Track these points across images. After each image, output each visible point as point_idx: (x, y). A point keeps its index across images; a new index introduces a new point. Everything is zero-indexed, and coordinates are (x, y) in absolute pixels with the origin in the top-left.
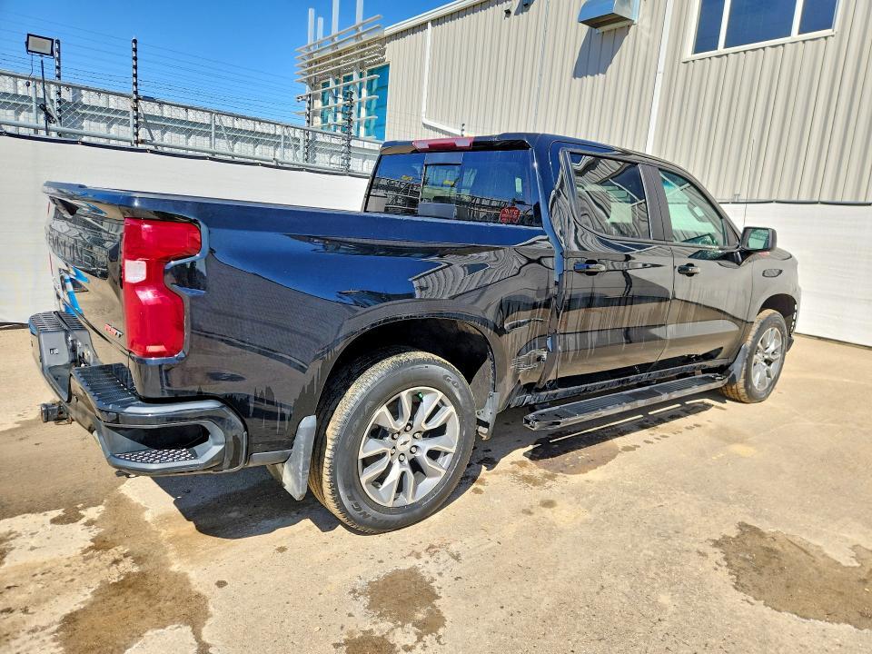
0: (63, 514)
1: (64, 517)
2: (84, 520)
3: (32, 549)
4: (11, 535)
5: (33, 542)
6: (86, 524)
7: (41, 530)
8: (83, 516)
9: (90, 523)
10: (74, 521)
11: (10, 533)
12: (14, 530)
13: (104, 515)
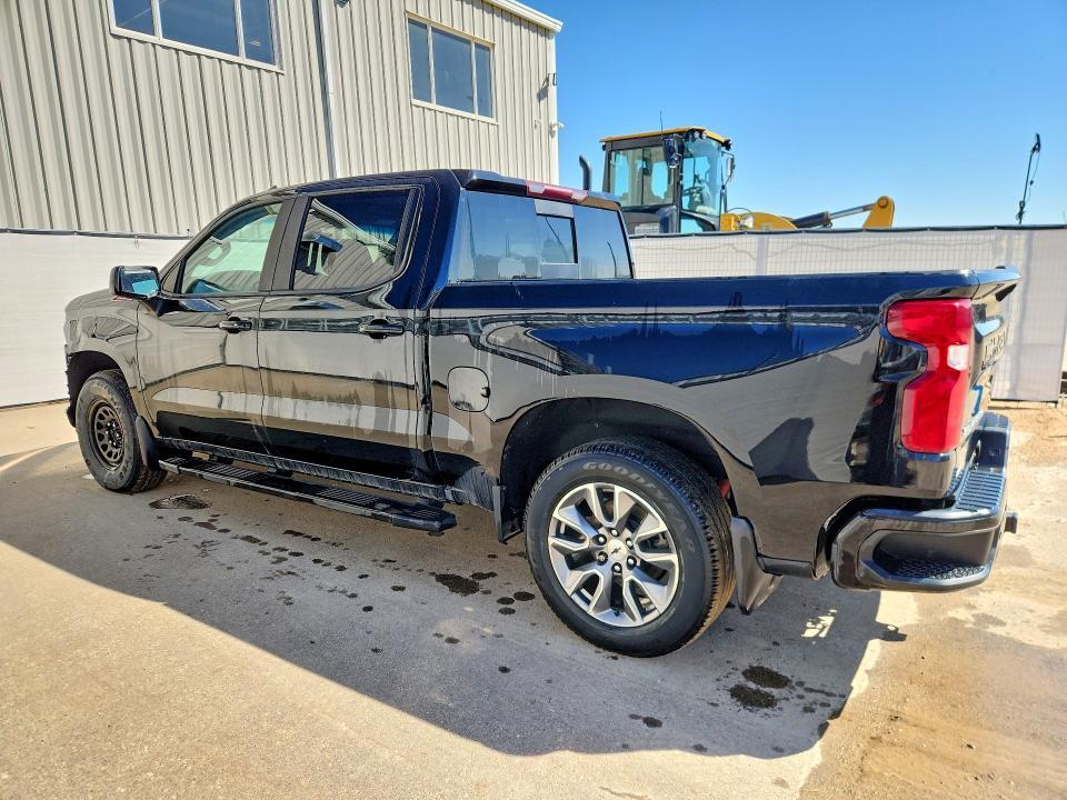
0: (991, 626)
1: (991, 623)
2: (974, 612)
3: (1031, 611)
4: (1048, 630)
5: (1029, 616)
6: (974, 607)
7: (1018, 622)
8: (973, 615)
9: (970, 607)
10: (984, 615)
11: (1048, 632)
12: (1043, 633)
13: (954, 607)
